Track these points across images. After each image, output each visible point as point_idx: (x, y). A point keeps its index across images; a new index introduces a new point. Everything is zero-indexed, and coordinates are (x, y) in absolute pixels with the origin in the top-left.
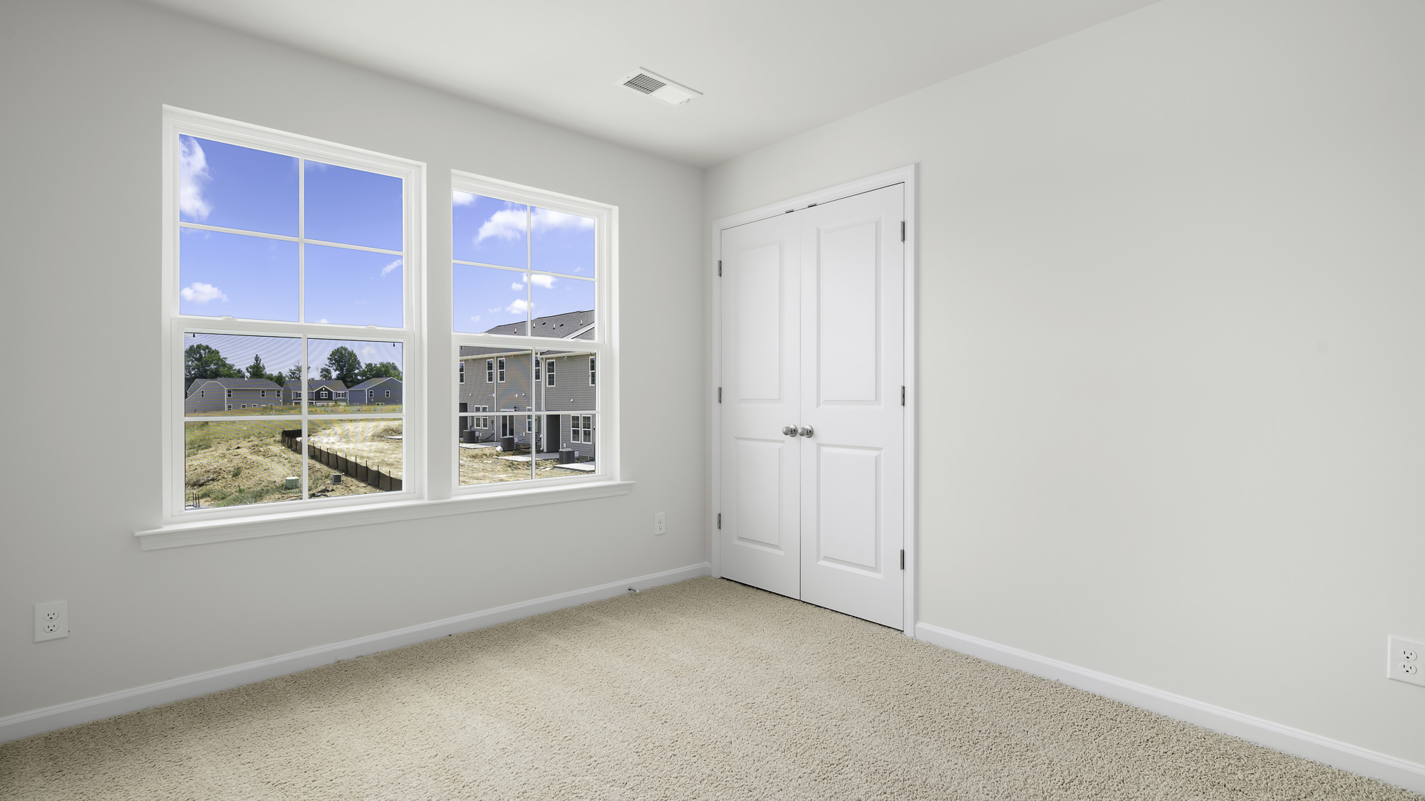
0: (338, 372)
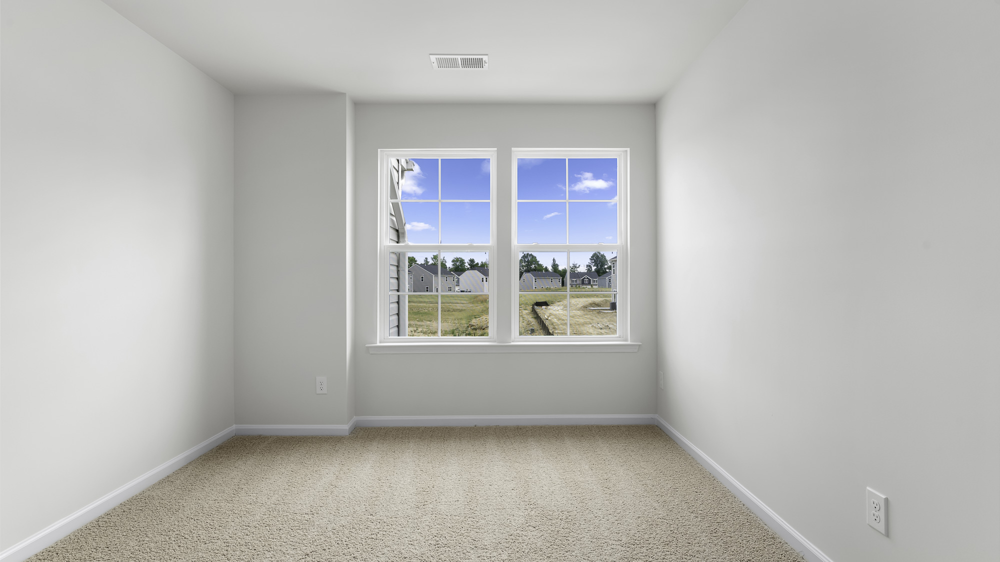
0: (595, 267)
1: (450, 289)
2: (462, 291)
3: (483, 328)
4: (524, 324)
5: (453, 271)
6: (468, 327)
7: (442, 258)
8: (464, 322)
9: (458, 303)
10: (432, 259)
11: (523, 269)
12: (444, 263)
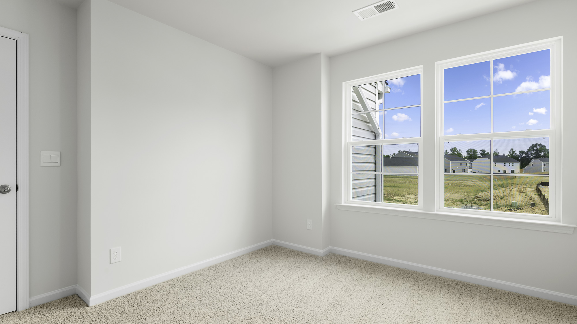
1: (464, 171)
2: (473, 173)
3: (487, 200)
4: (526, 199)
5: (467, 159)
6: (475, 198)
7: (459, 150)
8: (471, 194)
9: (469, 181)
10: (451, 150)
11: (532, 156)
12: (460, 153)
